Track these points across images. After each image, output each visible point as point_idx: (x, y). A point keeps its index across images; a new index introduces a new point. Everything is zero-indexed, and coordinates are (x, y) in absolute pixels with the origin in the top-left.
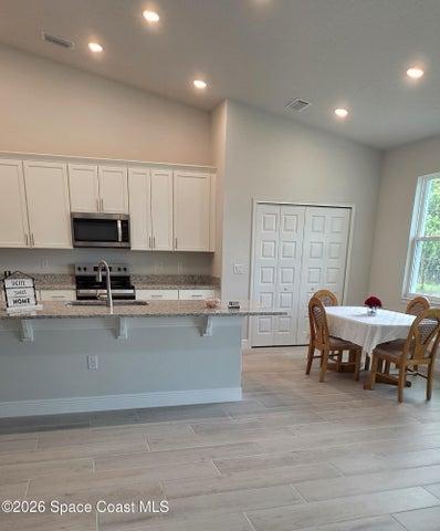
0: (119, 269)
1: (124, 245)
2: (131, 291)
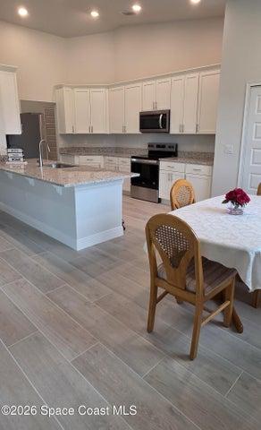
0: (169, 147)
1: (164, 130)
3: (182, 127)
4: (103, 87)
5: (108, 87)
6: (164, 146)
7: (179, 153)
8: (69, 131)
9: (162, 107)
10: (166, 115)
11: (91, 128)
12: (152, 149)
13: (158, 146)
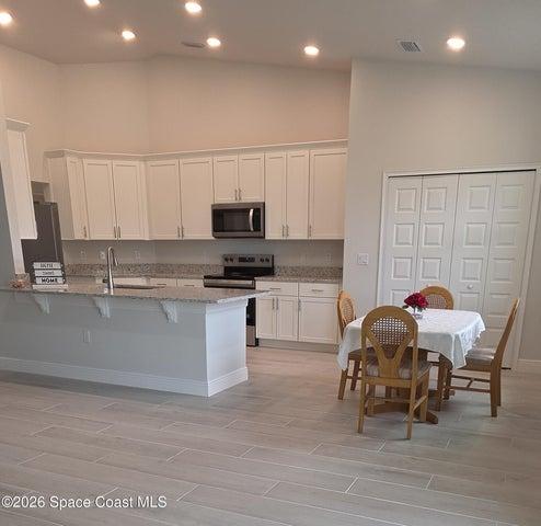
0: (262, 260)
1: (257, 234)
2: (250, 282)
3: (286, 229)
4: (136, 158)
5: (145, 159)
6: (252, 260)
7: (277, 270)
8: (79, 236)
9: (249, 197)
10: (259, 211)
11: (117, 231)
12: (230, 264)
13: (242, 260)
